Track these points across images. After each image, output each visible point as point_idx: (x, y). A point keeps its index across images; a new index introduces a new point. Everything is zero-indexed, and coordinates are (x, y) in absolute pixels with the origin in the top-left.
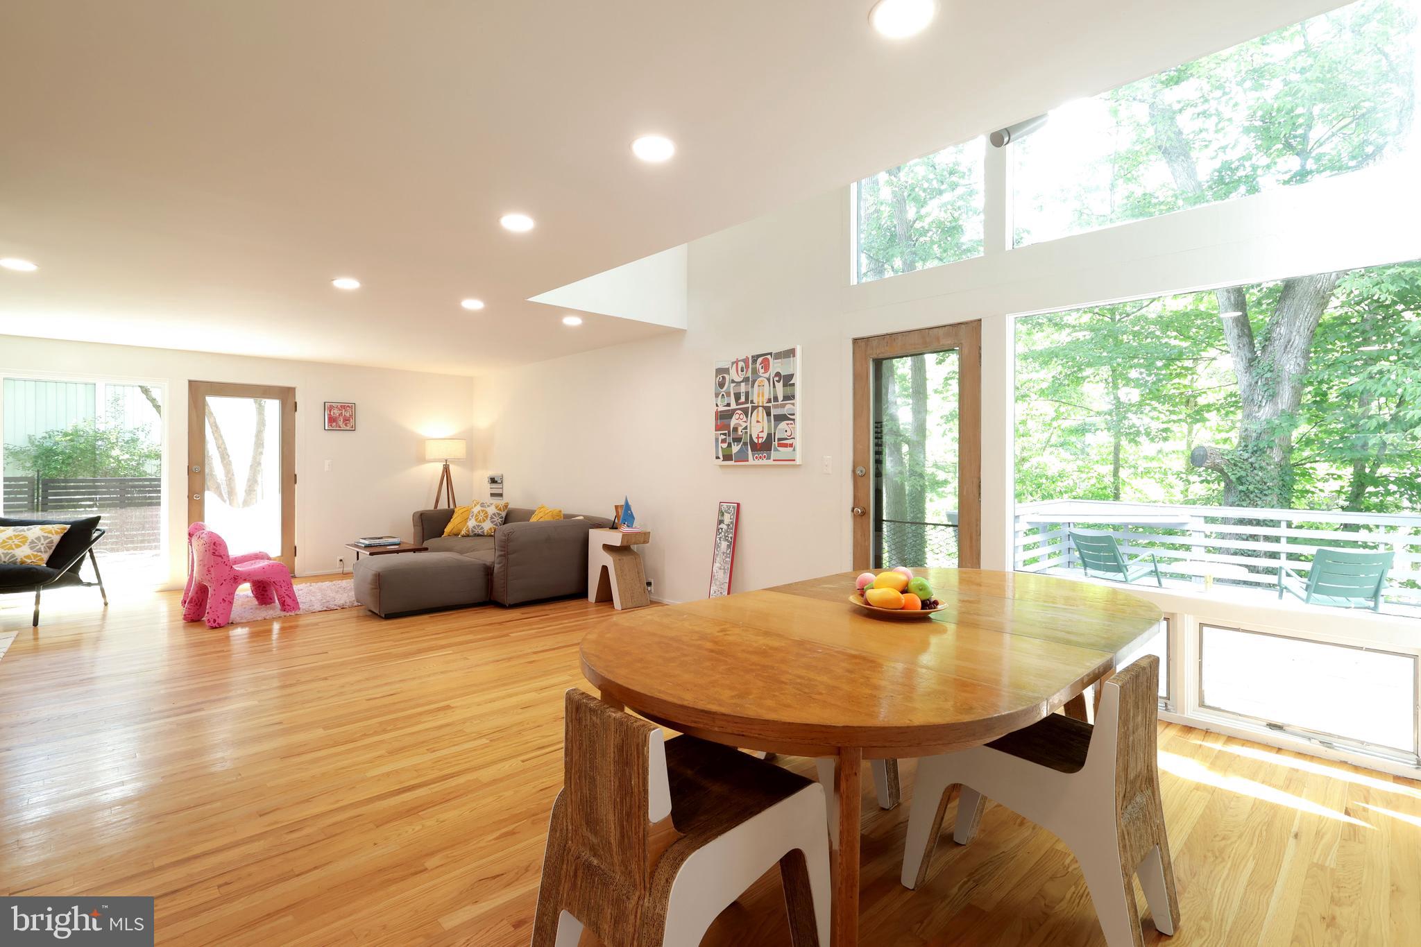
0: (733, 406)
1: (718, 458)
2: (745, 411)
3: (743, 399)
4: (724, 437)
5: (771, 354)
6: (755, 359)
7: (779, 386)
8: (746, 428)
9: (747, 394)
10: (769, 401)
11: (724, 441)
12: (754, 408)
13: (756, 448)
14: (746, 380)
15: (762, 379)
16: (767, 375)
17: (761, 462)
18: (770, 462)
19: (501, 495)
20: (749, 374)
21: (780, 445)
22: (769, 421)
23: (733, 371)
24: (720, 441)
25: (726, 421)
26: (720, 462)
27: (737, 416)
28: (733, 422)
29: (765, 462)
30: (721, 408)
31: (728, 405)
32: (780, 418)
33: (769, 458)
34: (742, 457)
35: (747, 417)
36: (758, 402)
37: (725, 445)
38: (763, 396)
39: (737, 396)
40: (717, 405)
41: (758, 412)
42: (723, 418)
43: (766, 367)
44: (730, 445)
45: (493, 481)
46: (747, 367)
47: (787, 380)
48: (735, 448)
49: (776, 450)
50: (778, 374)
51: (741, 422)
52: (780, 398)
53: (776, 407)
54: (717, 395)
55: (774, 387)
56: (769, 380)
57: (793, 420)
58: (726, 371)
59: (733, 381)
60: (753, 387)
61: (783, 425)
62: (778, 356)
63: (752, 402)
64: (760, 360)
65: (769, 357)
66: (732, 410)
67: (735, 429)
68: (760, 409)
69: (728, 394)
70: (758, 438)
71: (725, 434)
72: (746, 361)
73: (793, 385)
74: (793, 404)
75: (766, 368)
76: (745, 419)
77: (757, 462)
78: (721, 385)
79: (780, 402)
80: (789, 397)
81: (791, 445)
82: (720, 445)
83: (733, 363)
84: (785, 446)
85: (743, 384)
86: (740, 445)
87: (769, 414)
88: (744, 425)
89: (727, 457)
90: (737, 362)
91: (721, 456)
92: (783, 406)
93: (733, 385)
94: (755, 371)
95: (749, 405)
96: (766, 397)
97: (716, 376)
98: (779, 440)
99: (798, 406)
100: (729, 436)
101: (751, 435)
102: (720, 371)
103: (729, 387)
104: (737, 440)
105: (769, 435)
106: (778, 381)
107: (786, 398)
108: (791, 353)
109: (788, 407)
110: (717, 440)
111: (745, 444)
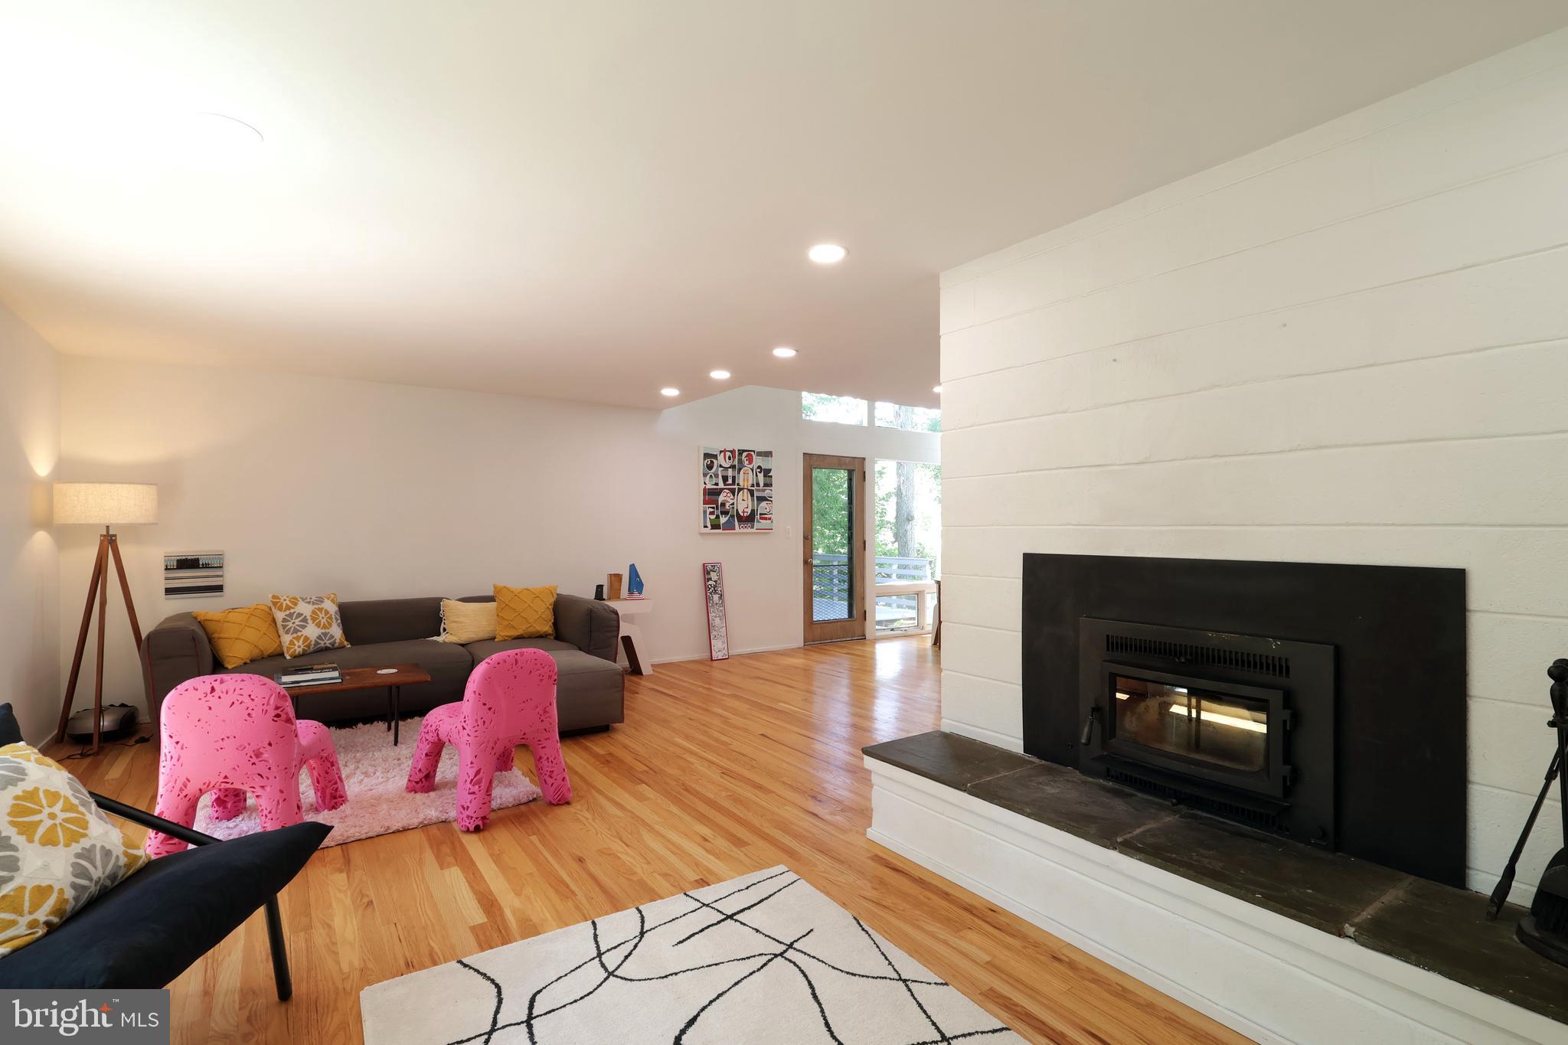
0: (721, 485)
1: (706, 527)
2: (733, 491)
3: (730, 481)
4: (712, 510)
5: (754, 451)
6: (741, 452)
7: (761, 476)
8: (733, 504)
9: (734, 478)
10: (753, 486)
11: (711, 513)
12: (740, 490)
13: (741, 519)
14: (733, 467)
15: (747, 467)
16: (751, 466)
17: (746, 530)
18: (754, 530)
19: (219, 588)
20: (736, 463)
21: (761, 518)
22: (753, 500)
23: (721, 458)
24: (708, 513)
25: (713, 498)
26: (708, 530)
27: (725, 494)
28: (721, 499)
29: (749, 530)
30: (709, 486)
31: (717, 484)
32: (761, 499)
33: (752, 527)
34: (729, 526)
35: (734, 495)
36: (744, 485)
37: (713, 517)
38: (748, 481)
39: (725, 479)
40: (705, 483)
41: (743, 493)
42: (711, 495)
43: (750, 460)
44: (718, 517)
45: (187, 564)
46: (734, 457)
47: (767, 473)
48: (723, 520)
49: (758, 522)
50: (759, 467)
51: (728, 499)
52: (762, 484)
53: (757, 490)
54: (705, 475)
55: (757, 476)
56: (752, 470)
57: (771, 501)
58: (715, 457)
59: (721, 466)
60: (739, 473)
61: (764, 504)
62: (760, 454)
63: (738, 484)
64: (745, 454)
65: (752, 453)
66: (720, 489)
67: (723, 504)
68: (746, 490)
69: (717, 476)
70: (744, 512)
71: (713, 508)
72: (733, 452)
73: (771, 477)
74: (771, 490)
75: (751, 462)
76: (732, 497)
77: (742, 530)
78: (710, 467)
79: (761, 488)
80: (768, 485)
81: (770, 519)
82: (708, 516)
83: (721, 452)
84: (766, 519)
85: (730, 470)
86: (727, 518)
87: (752, 495)
88: (732, 502)
89: (716, 526)
90: (724, 451)
91: (709, 525)
92: (764, 491)
93: (721, 469)
94: (740, 461)
95: (736, 487)
96: (750, 482)
97: (704, 459)
98: (760, 514)
99: (775, 492)
100: (717, 509)
101: (737, 510)
102: (707, 456)
103: (717, 469)
104: (725, 513)
105: (753, 511)
106: (760, 472)
107: (766, 485)
108: (768, 454)
109: (767, 491)
110: (705, 512)
111: (733, 516)
